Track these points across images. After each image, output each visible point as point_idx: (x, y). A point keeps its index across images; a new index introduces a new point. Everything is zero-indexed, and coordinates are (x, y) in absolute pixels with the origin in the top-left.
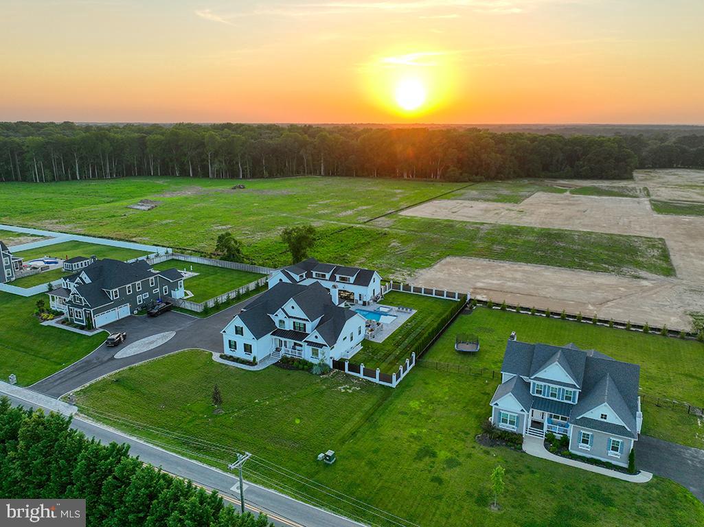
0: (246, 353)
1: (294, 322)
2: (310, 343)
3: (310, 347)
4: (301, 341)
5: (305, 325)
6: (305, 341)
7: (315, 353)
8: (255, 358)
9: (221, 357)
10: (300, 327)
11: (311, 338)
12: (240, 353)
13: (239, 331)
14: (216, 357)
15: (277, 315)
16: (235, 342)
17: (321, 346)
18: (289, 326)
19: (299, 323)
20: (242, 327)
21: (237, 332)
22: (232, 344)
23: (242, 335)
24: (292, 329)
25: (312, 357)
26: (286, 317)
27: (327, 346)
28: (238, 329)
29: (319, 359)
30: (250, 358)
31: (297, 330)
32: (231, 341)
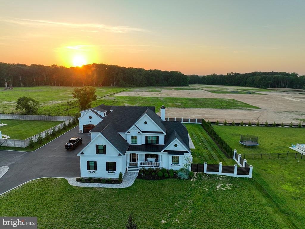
0: (108, 172)
1: (146, 137)
2: (170, 152)
3: (171, 156)
4: (160, 151)
5: (158, 137)
6: (165, 151)
7: (175, 161)
8: (120, 175)
9: (79, 180)
10: (152, 140)
11: (171, 147)
12: (102, 172)
13: (100, 150)
14: (72, 181)
15: (129, 132)
16: (95, 163)
17: (182, 153)
18: (141, 141)
19: (152, 136)
20: (105, 145)
21: (98, 152)
22: (90, 165)
23: (105, 153)
24: (144, 143)
25: (173, 165)
26: (139, 133)
27: (188, 152)
28: (99, 148)
29: (179, 165)
30: (115, 176)
31: (149, 143)
32: (90, 163)
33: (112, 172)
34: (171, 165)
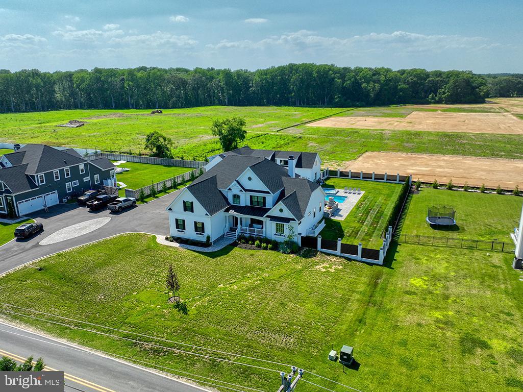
0: (197, 234)
1: (251, 197)
2: (273, 218)
3: (274, 223)
4: (262, 216)
5: (264, 198)
6: (267, 216)
7: (280, 230)
8: (208, 238)
9: (167, 239)
10: (258, 201)
11: (274, 212)
12: (190, 233)
13: (188, 207)
14: (160, 239)
15: (230, 189)
16: (184, 221)
17: (287, 220)
18: (245, 201)
19: (258, 197)
20: (192, 202)
21: (186, 209)
22: (179, 223)
23: (193, 211)
24: (249, 204)
25: (277, 235)
26: (241, 191)
27: (295, 220)
28: (187, 205)
29: (284, 236)
30: (203, 239)
31: (255, 205)
32: (179, 221)
33: (200, 234)
34: (275, 234)
